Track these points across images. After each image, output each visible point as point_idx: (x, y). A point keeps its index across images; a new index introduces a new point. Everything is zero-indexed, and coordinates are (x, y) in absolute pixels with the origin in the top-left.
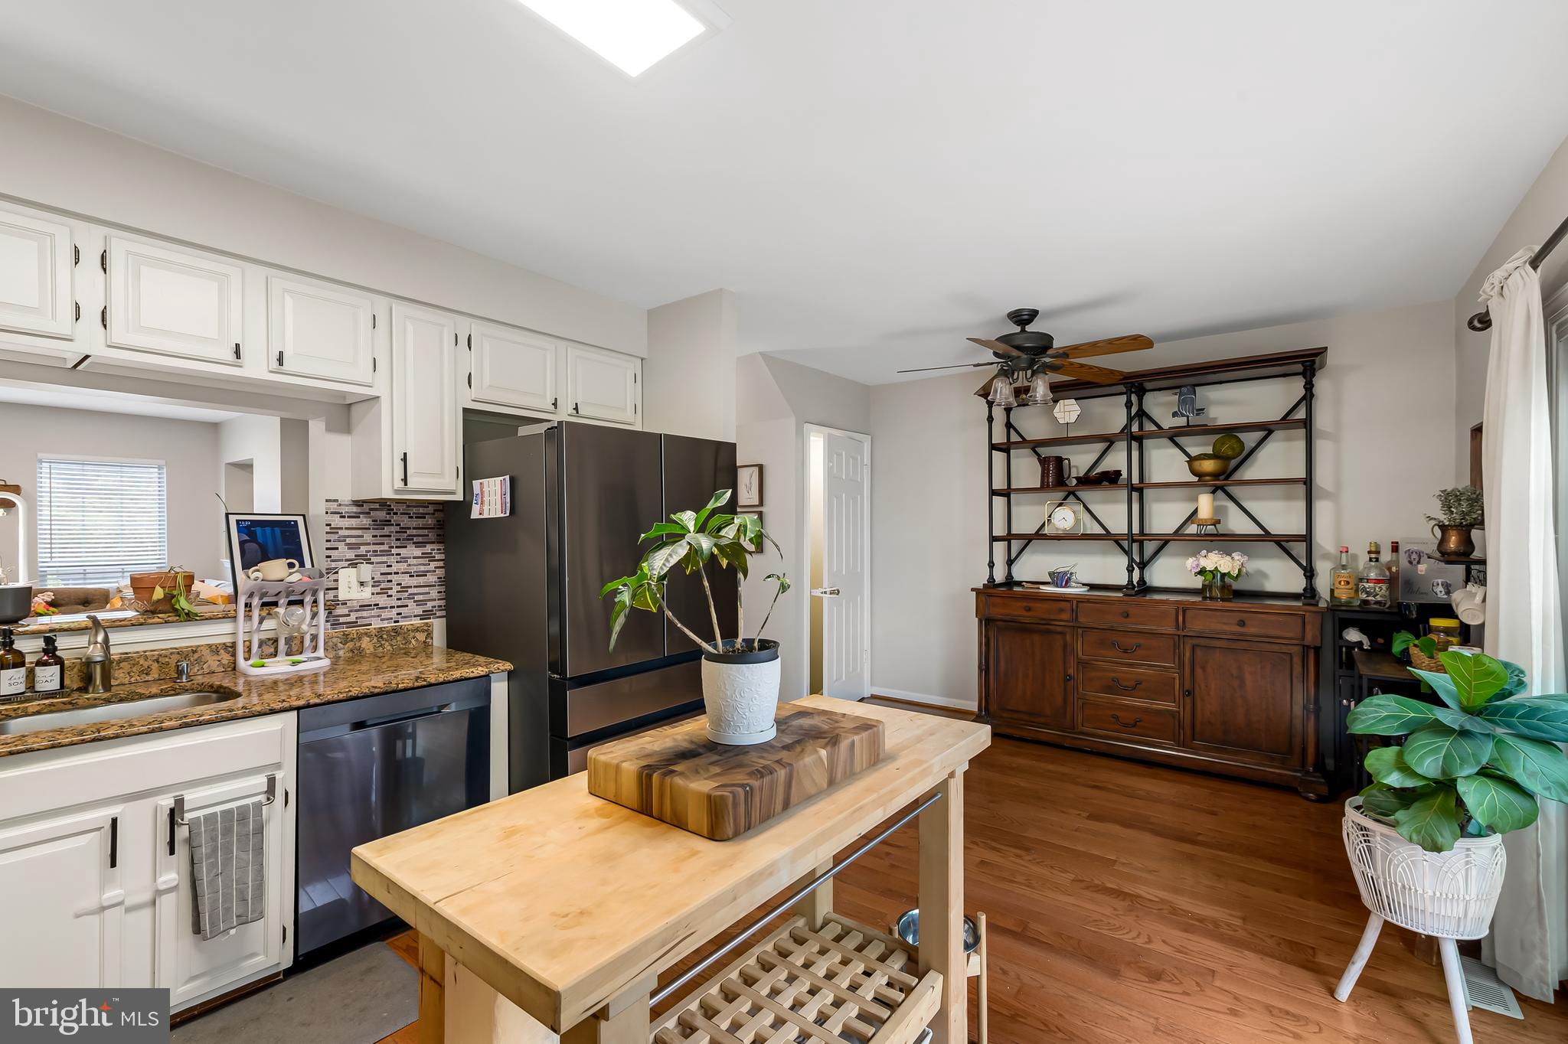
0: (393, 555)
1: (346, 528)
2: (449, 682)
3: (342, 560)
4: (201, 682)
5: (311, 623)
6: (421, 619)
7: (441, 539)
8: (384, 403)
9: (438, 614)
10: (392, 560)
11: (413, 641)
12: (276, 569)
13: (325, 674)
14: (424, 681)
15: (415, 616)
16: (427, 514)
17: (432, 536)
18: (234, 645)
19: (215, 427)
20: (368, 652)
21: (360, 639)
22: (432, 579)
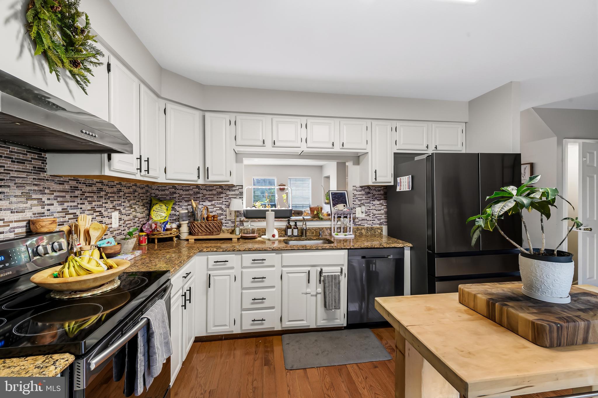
0: (371, 203)
1: (358, 195)
2: (390, 248)
3: (357, 205)
4: (324, 237)
5: (349, 223)
6: (379, 225)
7: (385, 199)
8: (370, 154)
9: (385, 224)
10: (371, 205)
11: (377, 232)
12: (340, 207)
13: (353, 240)
14: (383, 246)
15: (377, 224)
16: (381, 190)
17: (382, 197)
18: (331, 228)
19: (321, 167)
20: (364, 234)
21: (362, 230)
22: (382, 212)
